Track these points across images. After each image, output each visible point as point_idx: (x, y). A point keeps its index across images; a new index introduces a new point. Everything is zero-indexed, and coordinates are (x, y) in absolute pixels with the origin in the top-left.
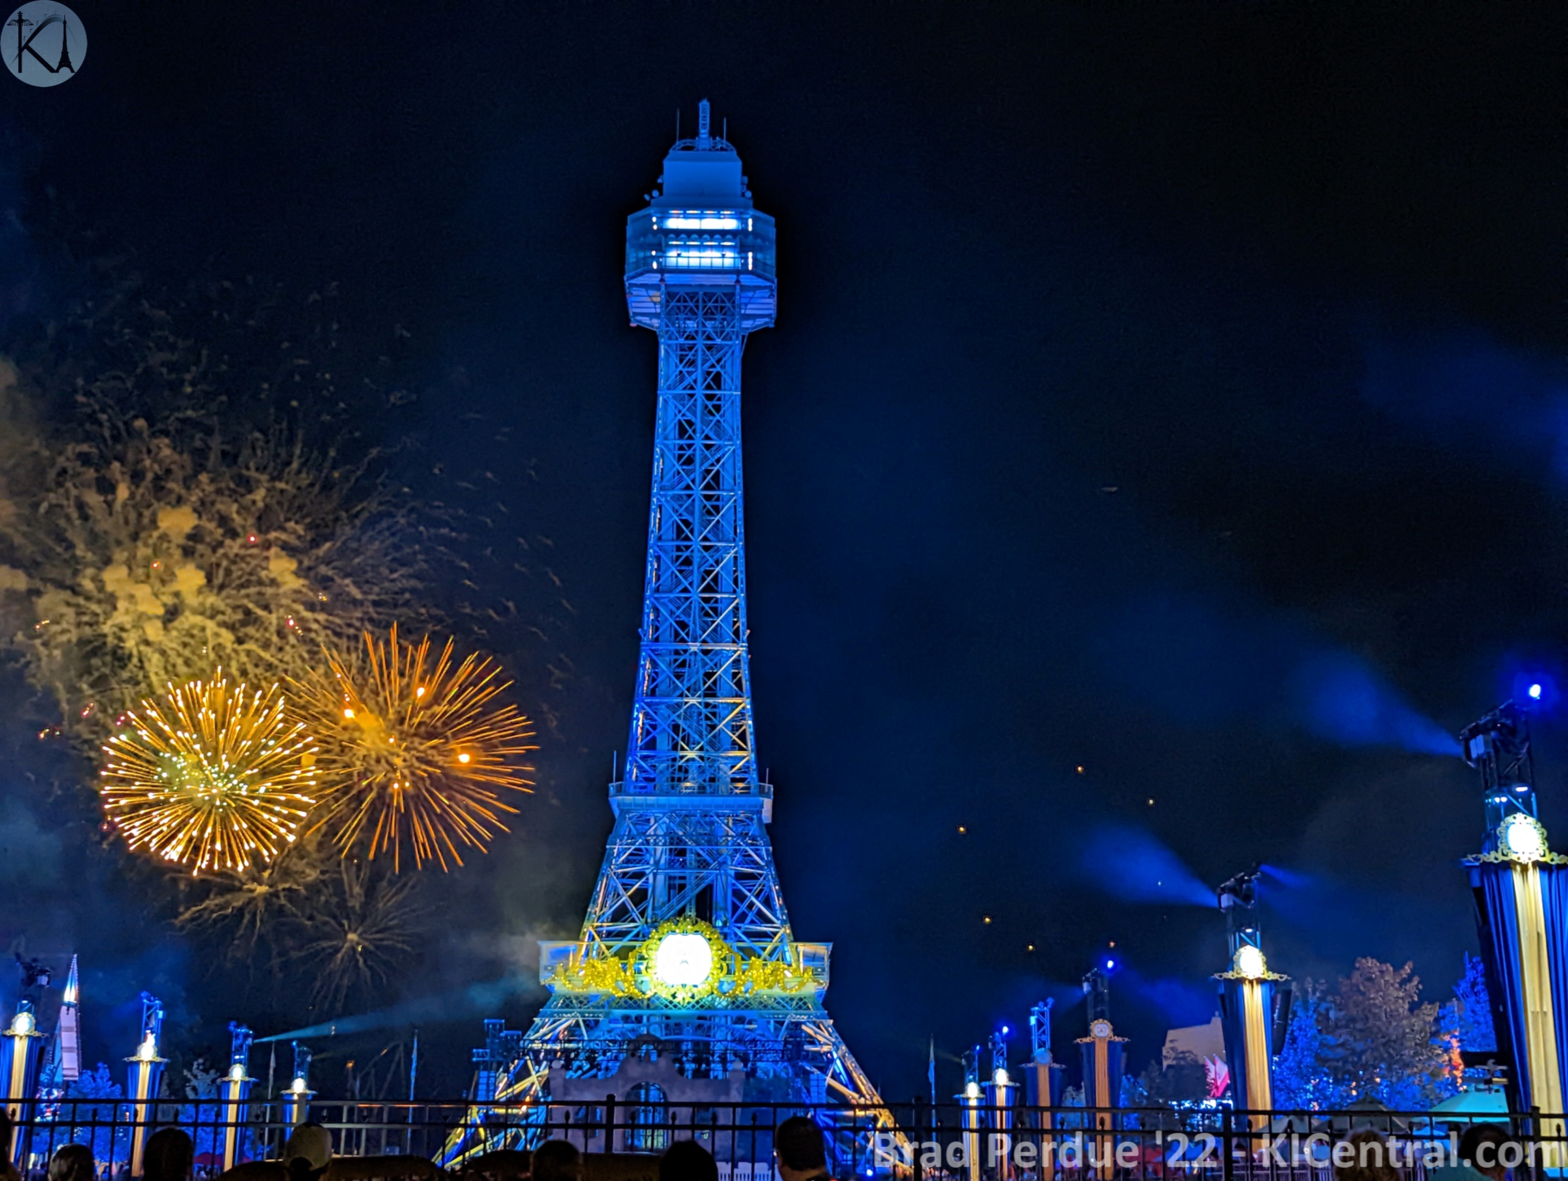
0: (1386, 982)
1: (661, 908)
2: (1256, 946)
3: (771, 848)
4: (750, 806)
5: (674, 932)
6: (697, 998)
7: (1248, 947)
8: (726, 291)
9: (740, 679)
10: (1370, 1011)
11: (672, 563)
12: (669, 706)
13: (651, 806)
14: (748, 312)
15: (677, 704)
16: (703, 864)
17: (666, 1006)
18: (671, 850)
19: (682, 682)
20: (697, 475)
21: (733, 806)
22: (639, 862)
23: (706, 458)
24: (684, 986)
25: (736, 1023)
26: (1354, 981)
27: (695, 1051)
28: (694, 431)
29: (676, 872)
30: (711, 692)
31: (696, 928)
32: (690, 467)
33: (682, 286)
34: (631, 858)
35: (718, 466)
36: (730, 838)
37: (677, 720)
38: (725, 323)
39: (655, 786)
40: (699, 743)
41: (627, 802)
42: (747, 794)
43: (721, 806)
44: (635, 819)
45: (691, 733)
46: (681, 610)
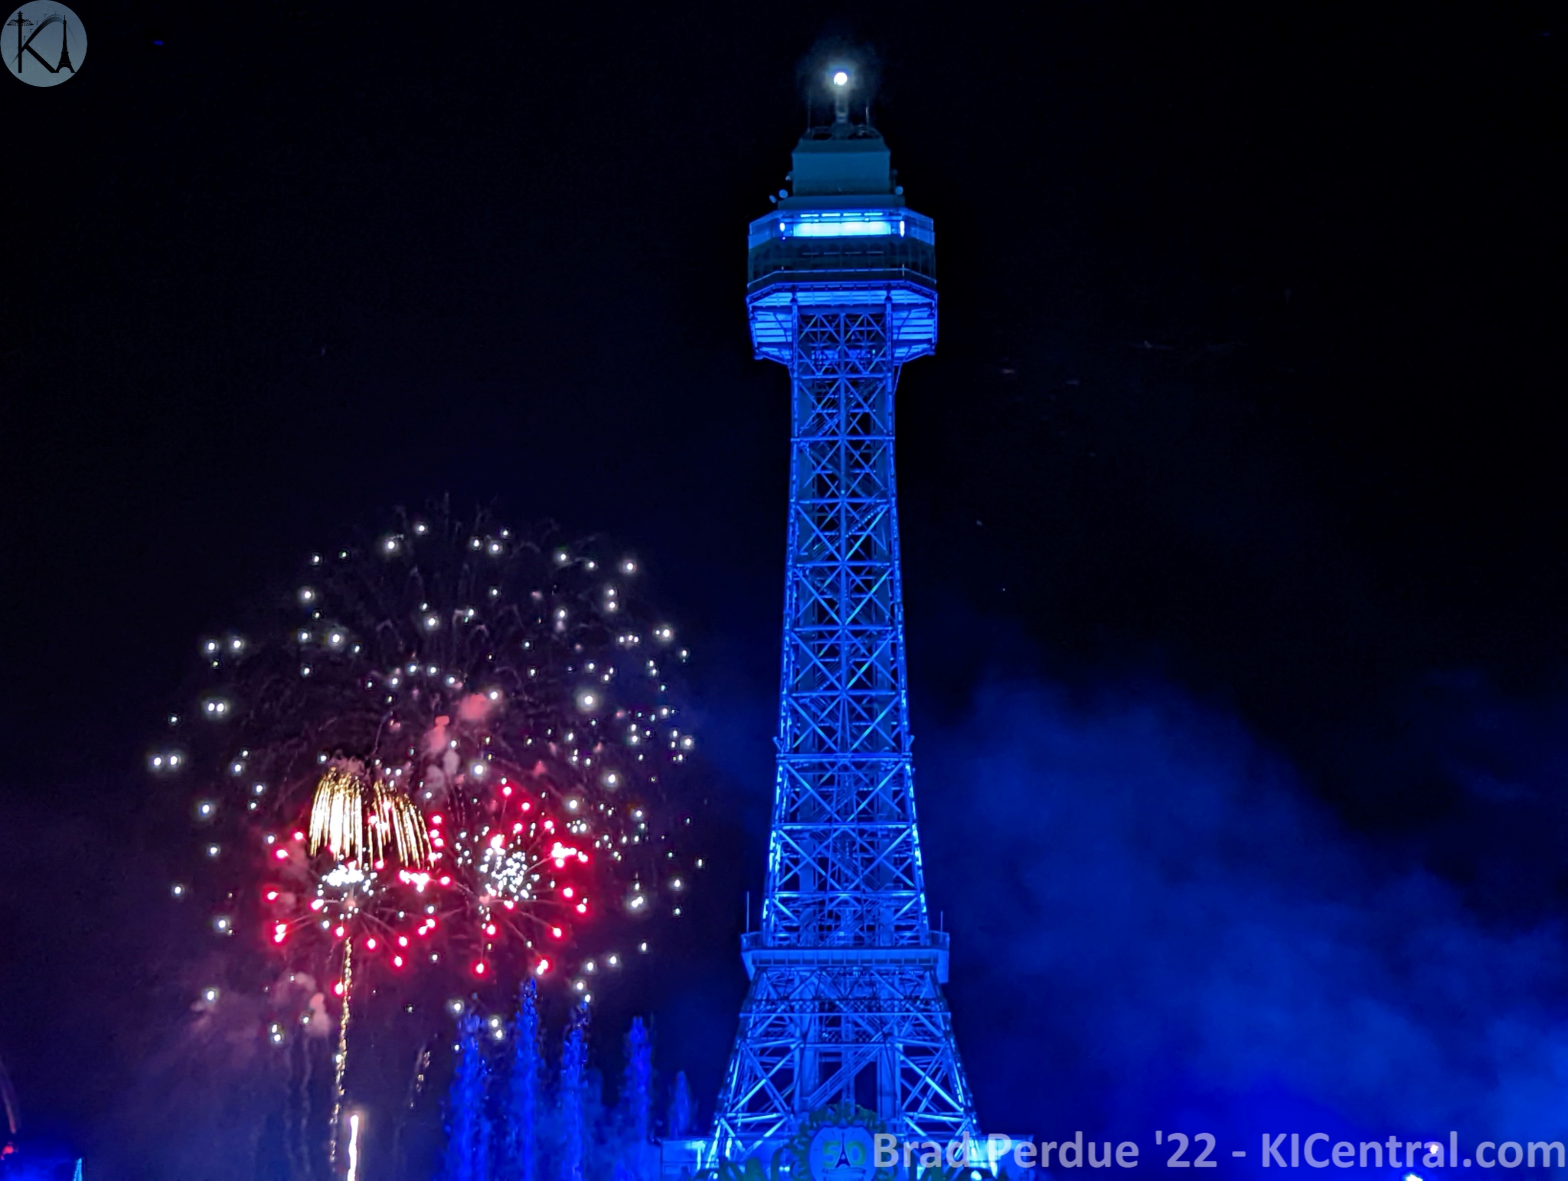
1: (809, 1094)
3: (949, 1014)
4: (921, 961)
8: (873, 311)
9: (903, 799)
11: (814, 653)
12: (814, 835)
13: (797, 962)
14: (902, 337)
15: (823, 831)
16: (863, 1037)
18: (821, 1018)
19: (829, 804)
20: (843, 542)
21: (899, 961)
22: (781, 1035)
23: (851, 521)
28: (838, 488)
29: (829, 1047)
30: (866, 816)
32: (833, 534)
33: (818, 307)
34: (770, 1029)
35: (868, 531)
36: (896, 1003)
37: (824, 851)
38: (874, 352)
39: (799, 936)
40: (853, 881)
41: (764, 958)
42: (917, 946)
43: (884, 962)
44: (774, 979)
45: (843, 869)
46: (826, 712)
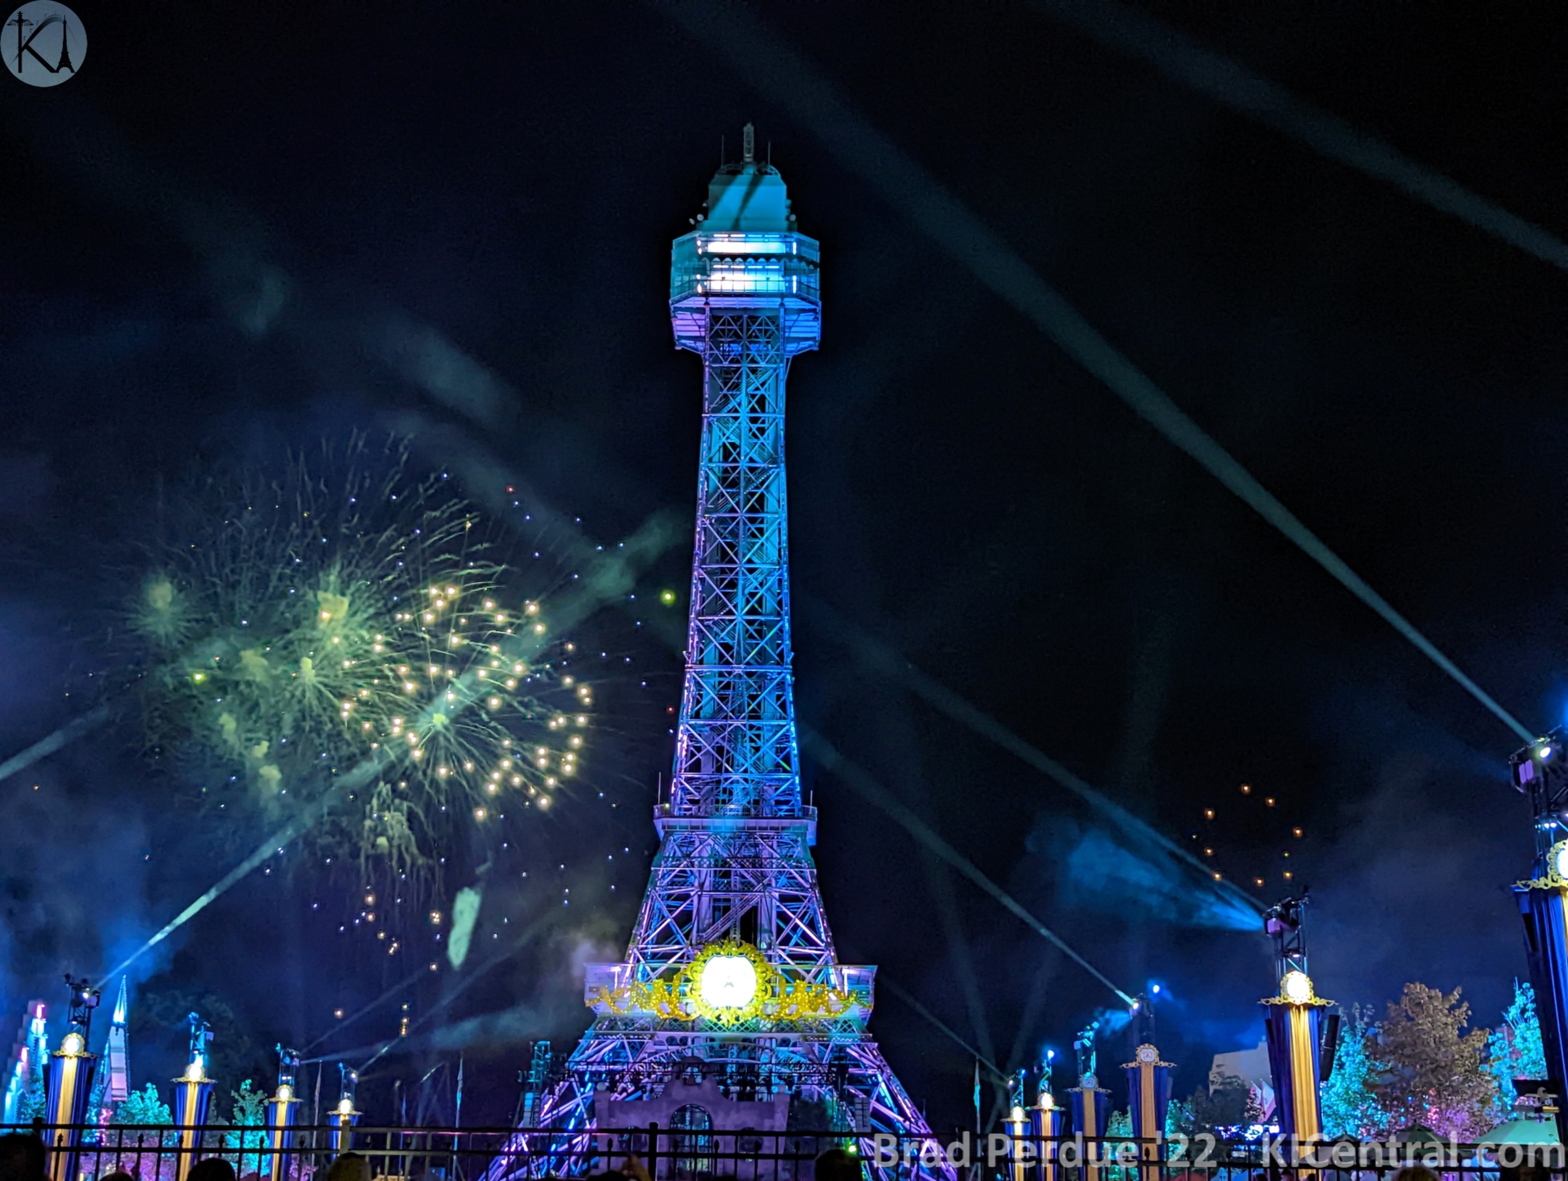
0: (1435, 1008)
1: (704, 931)
2: (1303, 972)
3: (815, 871)
4: (795, 828)
5: (719, 954)
6: (742, 1021)
7: (1295, 973)
8: (769, 314)
9: (784, 702)
10: (1419, 1037)
11: (716, 586)
12: (713, 728)
13: (697, 828)
14: (792, 335)
15: (721, 726)
16: (747, 887)
17: (711, 1028)
18: (715, 872)
19: (726, 705)
20: (742, 497)
21: (777, 829)
22: (684, 884)
23: (749, 481)
24: (728, 1008)
25: (781, 1045)
26: (1403, 1006)
27: (738, 1073)
28: (739, 454)
29: (721, 895)
30: (755, 715)
31: (741, 950)
32: (734, 490)
33: (726, 309)
34: (676, 879)
35: (762, 489)
36: (774, 861)
37: (721, 741)
38: (770, 346)
39: (699, 808)
40: (743, 765)
41: (671, 824)
42: (792, 817)
43: (766, 829)
44: (679, 841)
45: (736, 755)
46: (725, 632)
